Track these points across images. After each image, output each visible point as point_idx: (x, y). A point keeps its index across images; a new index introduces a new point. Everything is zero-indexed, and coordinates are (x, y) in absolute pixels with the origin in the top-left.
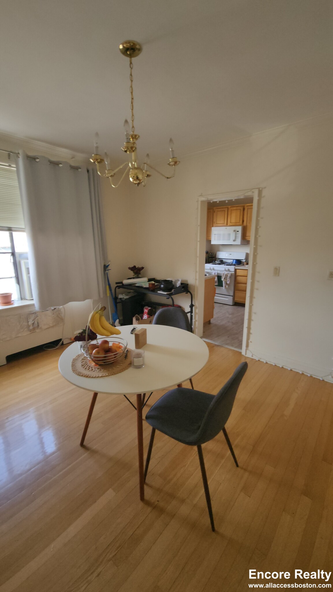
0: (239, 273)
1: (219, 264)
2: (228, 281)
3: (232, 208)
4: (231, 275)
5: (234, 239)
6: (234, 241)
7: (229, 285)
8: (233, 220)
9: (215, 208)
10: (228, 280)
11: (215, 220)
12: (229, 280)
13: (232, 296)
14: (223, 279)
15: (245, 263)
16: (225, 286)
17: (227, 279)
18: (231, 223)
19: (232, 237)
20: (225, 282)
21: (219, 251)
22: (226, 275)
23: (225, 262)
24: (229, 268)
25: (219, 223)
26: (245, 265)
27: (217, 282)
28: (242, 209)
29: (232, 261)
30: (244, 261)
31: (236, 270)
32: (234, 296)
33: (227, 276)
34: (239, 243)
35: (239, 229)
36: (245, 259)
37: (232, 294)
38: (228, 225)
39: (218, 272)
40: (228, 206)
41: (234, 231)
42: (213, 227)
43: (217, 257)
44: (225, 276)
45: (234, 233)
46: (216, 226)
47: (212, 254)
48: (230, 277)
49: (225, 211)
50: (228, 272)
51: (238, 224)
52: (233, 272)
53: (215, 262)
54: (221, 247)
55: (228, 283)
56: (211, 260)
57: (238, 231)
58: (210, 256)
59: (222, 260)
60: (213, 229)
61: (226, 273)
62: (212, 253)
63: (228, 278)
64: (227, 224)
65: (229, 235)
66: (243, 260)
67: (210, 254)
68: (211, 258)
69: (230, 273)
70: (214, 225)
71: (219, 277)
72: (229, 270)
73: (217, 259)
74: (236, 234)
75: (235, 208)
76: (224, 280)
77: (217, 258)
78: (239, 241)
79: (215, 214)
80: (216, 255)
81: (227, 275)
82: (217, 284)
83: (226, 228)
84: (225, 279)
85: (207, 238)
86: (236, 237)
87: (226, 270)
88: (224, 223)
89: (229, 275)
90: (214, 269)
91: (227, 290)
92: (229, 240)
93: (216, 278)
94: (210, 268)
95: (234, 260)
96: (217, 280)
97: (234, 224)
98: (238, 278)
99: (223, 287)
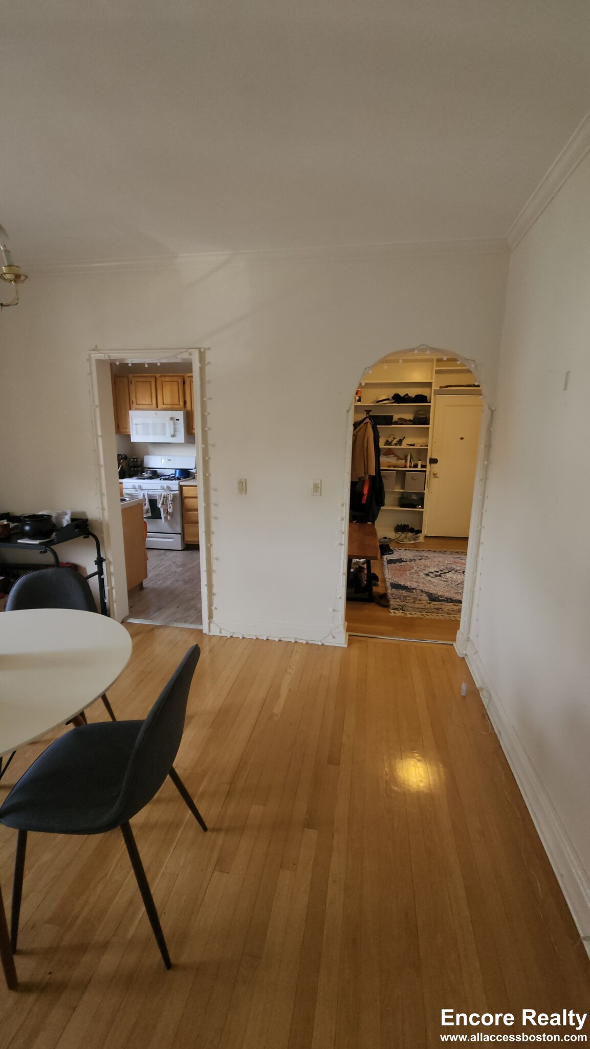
0: (187, 492)
1: (151, 478)
2: (170, 507)
3: (162, 379)
4: (174, 496)
5: (172, 433)
6: (173, 436)
7: (172, 515)
8: (168, 400)
10: (168, 506)
11: (133, 398)
12: (171, 505)
13: (180, 534)
14: (159, 506)
16: (166, 518)
18: (164, 404)
19: (169, 430)
20: (164, 509)
21: (148, 455)
22: (164, 497)
23: (160, 473)
24: (169, 485)
25: (140, 403)
27: (150, 511)
28: (180, 381)
29: (173, 471)
30: (194, 471)
31: (181, 487)
32: (183, 534)
33: (167, 498)
34: (183, 441)
35: (180, 415)
37: (179, 531)
38: (160, 408)
39: (149, 493)
40: (155, 374)
42: (130, 410)
43: (145, 465)
44: (164, 500)
45: (172, 422)
46: (136, 409)
47: (135, 460)
48: (173, 500)
49: (150, 382)
50: (168, 492)
51: (176, 406)
52: (178, 492)
53: (141, 474)
54: (151, 448)
55: (170, 510)
56: (134, 470)
57: (178, 420)
58: (132, 464)
59: (156, 471)
60: (132, 413)
61: (164, 493)
62: (134, 458)
63: (169, 502)
64: (157, 407)
65: (164, 425)
66: (192, 469)
67: (132, 460)
68: (134, 467)
69: (172, 493)
70: (134, 406)
71: (153, 502)
72: (169, 489)
73: (146, 470)
74: (174, 424)
75: (167, 379)
76: (162, 507)
77: (145, 468)
78: (181, 437)
79: (132, 387)
80: (142, 462)
81: (166, 498)
82: (150, 515)
83: (156, 414)
84: (163, 504)
85: (123, 430)
86: (175, 429)
87: (164, 488)
88: (151, 403)
89: (169, 498)
90: (140, 488)
91: (170, 523)
92: (164, 434)
93: (147, 504)
94: (133, 486)
95: (176, 469)
96: (149, 507)
97: (169, 406)
98: (187, 501)
99: (161, 519)
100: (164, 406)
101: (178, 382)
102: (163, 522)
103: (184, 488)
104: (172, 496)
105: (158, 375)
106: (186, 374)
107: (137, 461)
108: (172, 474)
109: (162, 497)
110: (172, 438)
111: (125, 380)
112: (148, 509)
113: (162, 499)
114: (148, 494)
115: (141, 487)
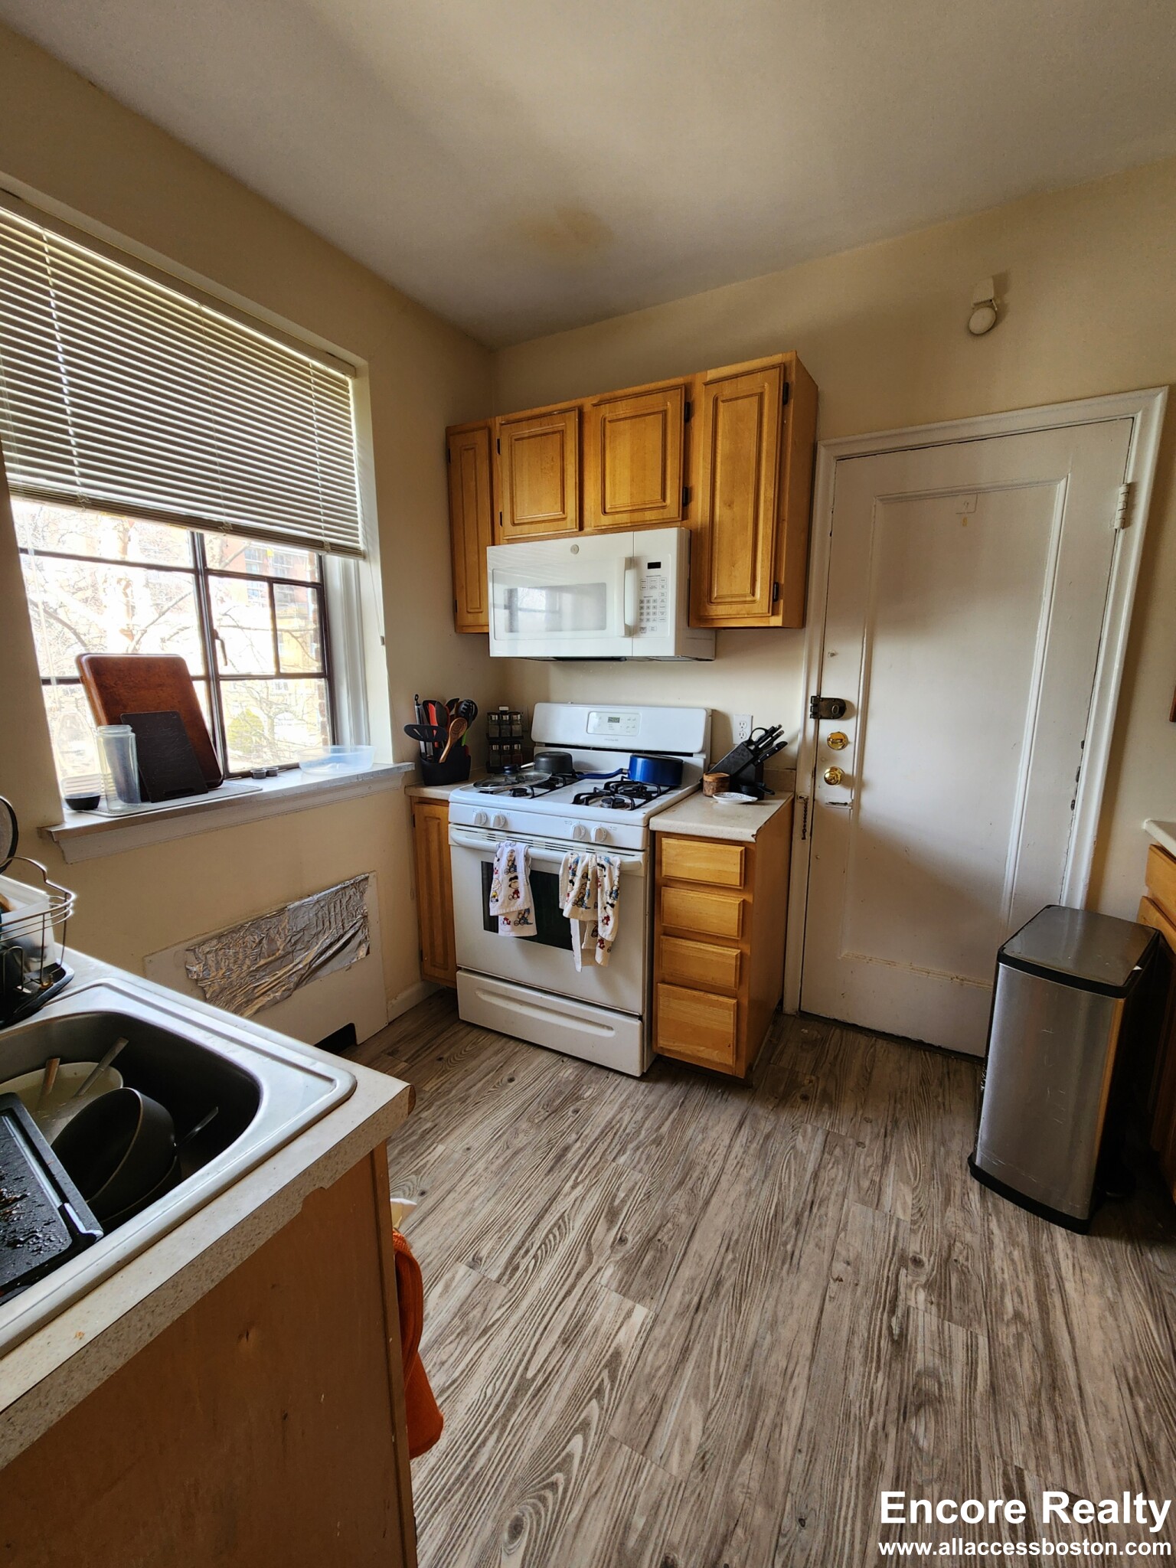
0: (679, 860)
1: (550, 786)
2: (608, 918)
3: (606, 411)
4: (625, 873)
5: (630, 620)
6: (632, 631)
7: (611, 948)
8: (620, 496)
9: (499, 420)
10: (601, 915)
11: (503, 506)
12: (610, 911)
13: (640, 1018)
14: (567, 907)
15: (707, 778)
16: (588, 955)
17: (596, 906)
18: (605, 512)
19: (620, 610)
20: (582, 924)
21: (547, 700)
22: (585, 876)
23: (579, 764)
24: (606, 826)
25: (527, 515)
26: (708, 790)
27: (532, 918)
28: (673, 406)
29: (623, 761)
30: (698, 761)
31: (654, 840)
32: (650, 1022)
33: (597, 881)
34: (669, 650)
35: (665, 544)
36: (701, 752)
37: (637, 1005)
38: (587, 529)
39: (533, 851)
40: (578, 402)
41: (632, 563)
42: (493, 544)
43: (537, 735)
44: (583, 886)
45: (630, 575)
46: (511, 541)
47: (506, 718)
48: (616, 894)
49: (562, 432)
50: (603, 854)
51: (649, 516)
52: (639, 857)
53: (516, 770)
54: (557, 677)
55: (606, 932)
56: (501, 751)
57: (657, 565)
58: (492, 733)
59: (569, 757)
60: (495, 555)
61: (587, 859)
62: (505, 713)
63: (604, 898)
64: (581, 528)
66: (690, 755)
67: (495, 717)
68: (501, 741)
69: (616, 860)
70: (507, 529)
71: (544, 884)
72: (605, 840)
73: (538, 750)
74: (641, 585)
75: (623, 409)
76: (572, 912)
77: (535, 744)
78: (663, 635)
79: (502, 461)
80: (528, 723)
81: (591, 880)
82: (531, 930)
83: (575, 549)
84: (579, 902)
85: (469, 619)
86: (641, 605)
87: (587, 833)
88: (558, 514)
89: (606, 880)
90: (504, 827)
91: (604, 975)
92: (602, 626)
93: (522, 894)
94: (480, 816)
95: (636, 753)
96: (530, 905)
97: (624, 518)
98: (675, 899)
99: (570, 948)
100: (606, 520)
101: (664, 413)
102: (579, 967)
103: (665, 841)
104: (616, 873)
105: (588, 403)
106: (699, 375)
107: (511, 722)
108: (620, 771)
109: (579, 873)
110: (629, 640)
111: (481, 438)
112: (528, 910)
113: (577, 881)
114: (527, 857)
115: (506, 822)
